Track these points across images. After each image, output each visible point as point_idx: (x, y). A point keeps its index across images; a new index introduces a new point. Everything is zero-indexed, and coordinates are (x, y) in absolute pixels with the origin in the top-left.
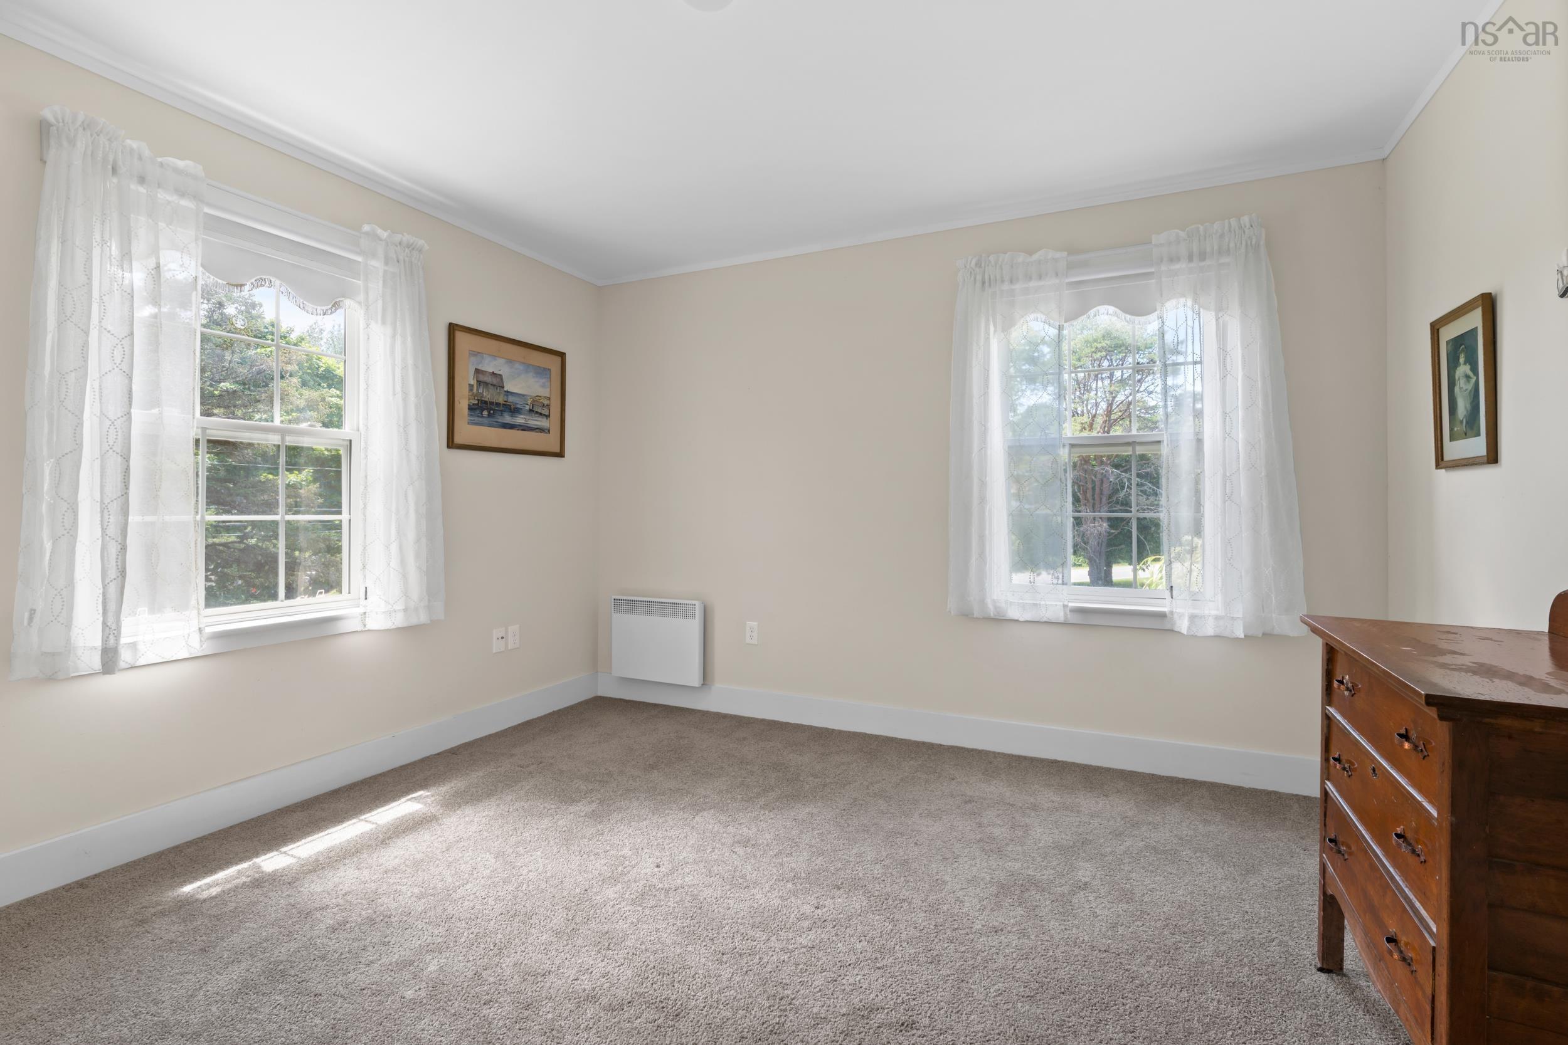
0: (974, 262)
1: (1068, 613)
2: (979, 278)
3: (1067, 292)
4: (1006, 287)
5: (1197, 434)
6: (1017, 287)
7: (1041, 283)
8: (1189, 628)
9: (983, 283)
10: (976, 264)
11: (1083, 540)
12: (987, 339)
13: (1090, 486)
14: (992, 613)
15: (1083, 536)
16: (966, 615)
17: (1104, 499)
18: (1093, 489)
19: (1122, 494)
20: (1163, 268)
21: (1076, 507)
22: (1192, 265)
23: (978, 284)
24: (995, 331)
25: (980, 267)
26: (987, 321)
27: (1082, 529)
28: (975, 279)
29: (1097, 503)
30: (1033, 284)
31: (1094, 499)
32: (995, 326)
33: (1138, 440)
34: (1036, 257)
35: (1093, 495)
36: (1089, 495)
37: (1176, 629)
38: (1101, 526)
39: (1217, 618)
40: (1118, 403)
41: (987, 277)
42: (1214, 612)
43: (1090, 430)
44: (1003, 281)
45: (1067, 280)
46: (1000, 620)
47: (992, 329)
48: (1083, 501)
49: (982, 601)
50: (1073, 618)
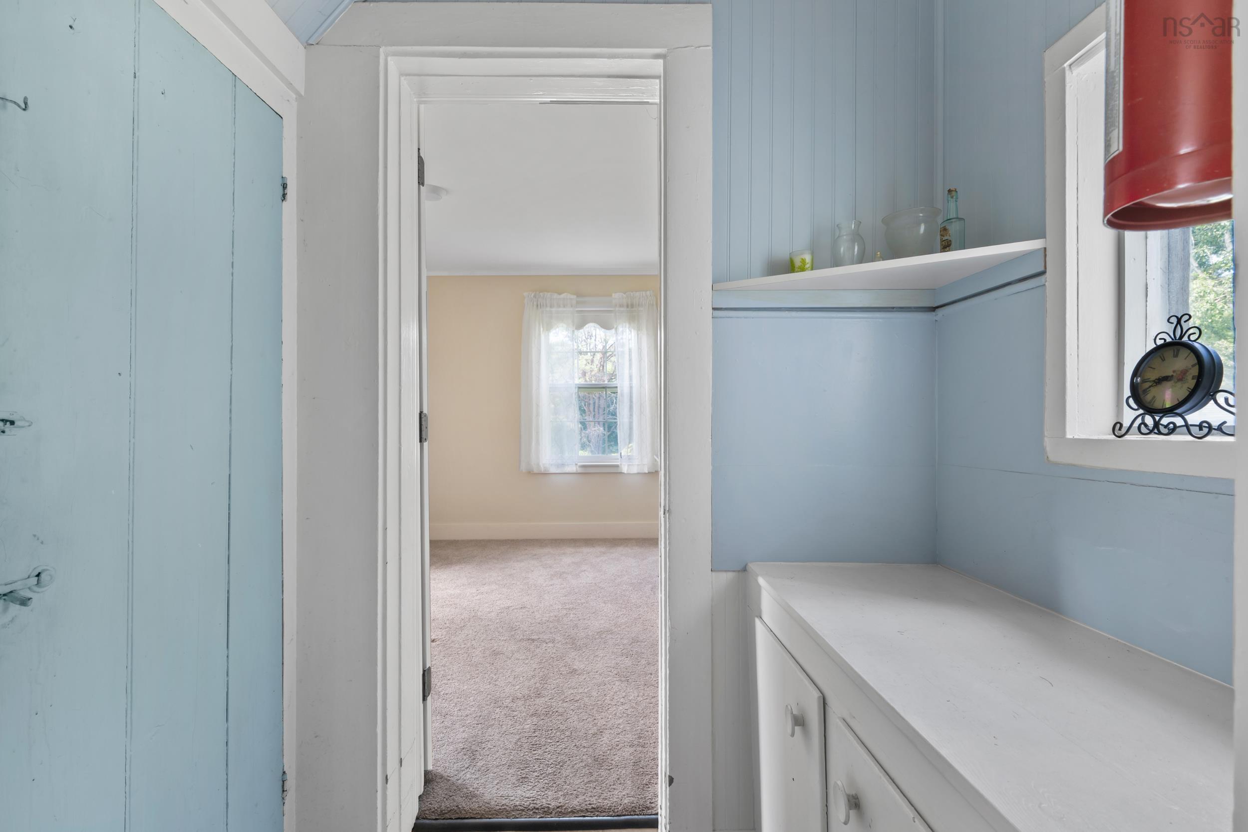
0: (533, 295)
1: (578, 467)
2: (535, 303)
3: (576, 315)
4: (548, 309)
5: (630, 384)
6: (554, 310)
7: (565, 309)
8: (627, 470)
9: (537, 306)
10: (534, 296)
11: (588, 439)
12: (540, 335)
13: (591, 402)
14: (543, 470)
15: (588, 437)
16: (530, 473)
17: (601, 411)
18: (594, 403)
19: (612, 408)
20: (617, 309)
21: (583, 417)
22: (628, 309)
23: (535, 307)
24: (543, 330)
25: (536, 298)
26: (539, 324)
27: (587, 432)
28: (533, 303)
29: (596, 413)
30: (561, 309)
31: (594, 411)
32: (543, 328)
33: (608, 386)
34: (562, 296)
35: (594, 408)
36: (591, 408)
37: (623, 472)
38: (599, 430)
39: (638, 465)
40: (609, 346)
41: (539, 303)
42: (637, 463)
43: (592, 365)
44: (546, 306)
45: (577, 309)
46: (546, 474)
47: (542, 329)
48: (587, 413)
49: (538, 465)
50: (580, 470)
